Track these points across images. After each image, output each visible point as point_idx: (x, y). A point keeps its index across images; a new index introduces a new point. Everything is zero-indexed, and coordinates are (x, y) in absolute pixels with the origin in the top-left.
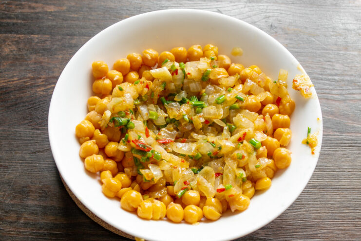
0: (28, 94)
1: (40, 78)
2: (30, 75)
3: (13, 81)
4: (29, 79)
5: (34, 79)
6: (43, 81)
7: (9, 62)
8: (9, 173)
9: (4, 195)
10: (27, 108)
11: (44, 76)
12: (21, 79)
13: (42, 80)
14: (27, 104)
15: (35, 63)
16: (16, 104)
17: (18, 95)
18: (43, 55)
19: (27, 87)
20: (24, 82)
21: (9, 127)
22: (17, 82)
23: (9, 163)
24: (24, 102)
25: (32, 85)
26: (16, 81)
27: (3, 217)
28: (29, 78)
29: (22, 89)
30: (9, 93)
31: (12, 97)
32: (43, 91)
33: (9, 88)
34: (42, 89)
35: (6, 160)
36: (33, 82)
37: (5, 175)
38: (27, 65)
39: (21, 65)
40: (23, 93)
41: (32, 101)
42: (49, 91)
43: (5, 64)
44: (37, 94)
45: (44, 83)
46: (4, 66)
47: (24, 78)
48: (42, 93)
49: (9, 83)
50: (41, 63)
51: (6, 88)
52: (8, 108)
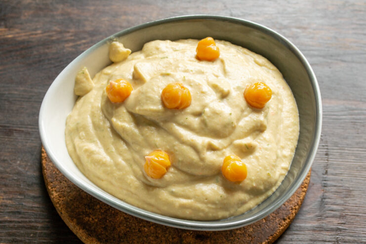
0: (54, 50)
1: (69, 32)
2: (56, 28)
3: (36, 34)
4: (54, 33)
5: (61, 32)
6: (71, 36)
7: (31, 12)
8: (32, 140)
9: (26, 166)
10: (52, 66)
11: (73, 30)
12: (45, 32)
13: (70, 34)
14: (53, 62)
15: (62, 15)
16: (40, 61)
17: (42, 51)
18: (72, 6)
19: (53, 42)
20: (50, 36)
21: (32, 88)
22: (41, 35)
23: (31, 128)
24: (49, 60)
25: (58, 39)
26: (39, 35)
27: (24, 190)
28: (55, 31)
29: (46, 44)
30: (31, 48)
31: (35, 53)
32: (72, 47)
33: (31, 42)
34: (71, 44)
35: (28, 125)
36: (59, 36)
37: (27, 142)
38: (53, 16)
39: (45, 16)
40: (48, 48)
41: (58, 58)
42: (79, 47)
43: (26, 14)
44: (65, 51)
45: (73, 38)
46: (25, 16)
47: (48, 32)
48: (70, 49)
49: (32, 36)
50: (68, 14)
51: (28, 42)
52: (30, 65)
